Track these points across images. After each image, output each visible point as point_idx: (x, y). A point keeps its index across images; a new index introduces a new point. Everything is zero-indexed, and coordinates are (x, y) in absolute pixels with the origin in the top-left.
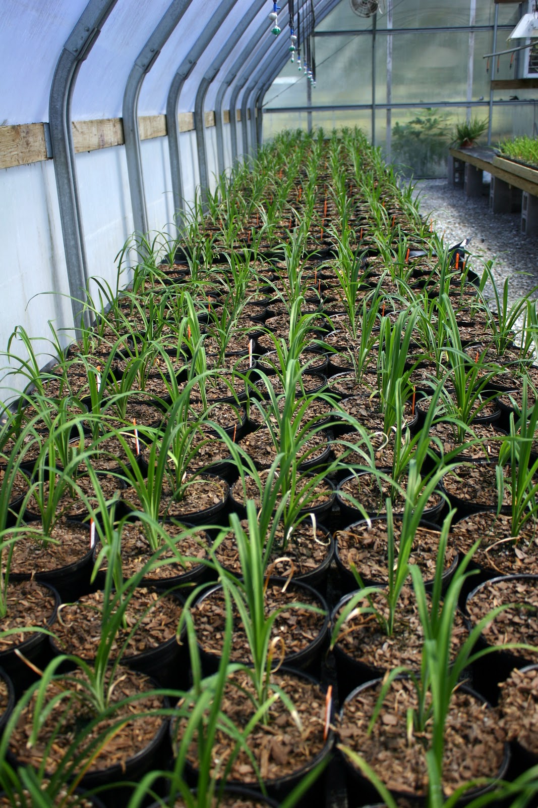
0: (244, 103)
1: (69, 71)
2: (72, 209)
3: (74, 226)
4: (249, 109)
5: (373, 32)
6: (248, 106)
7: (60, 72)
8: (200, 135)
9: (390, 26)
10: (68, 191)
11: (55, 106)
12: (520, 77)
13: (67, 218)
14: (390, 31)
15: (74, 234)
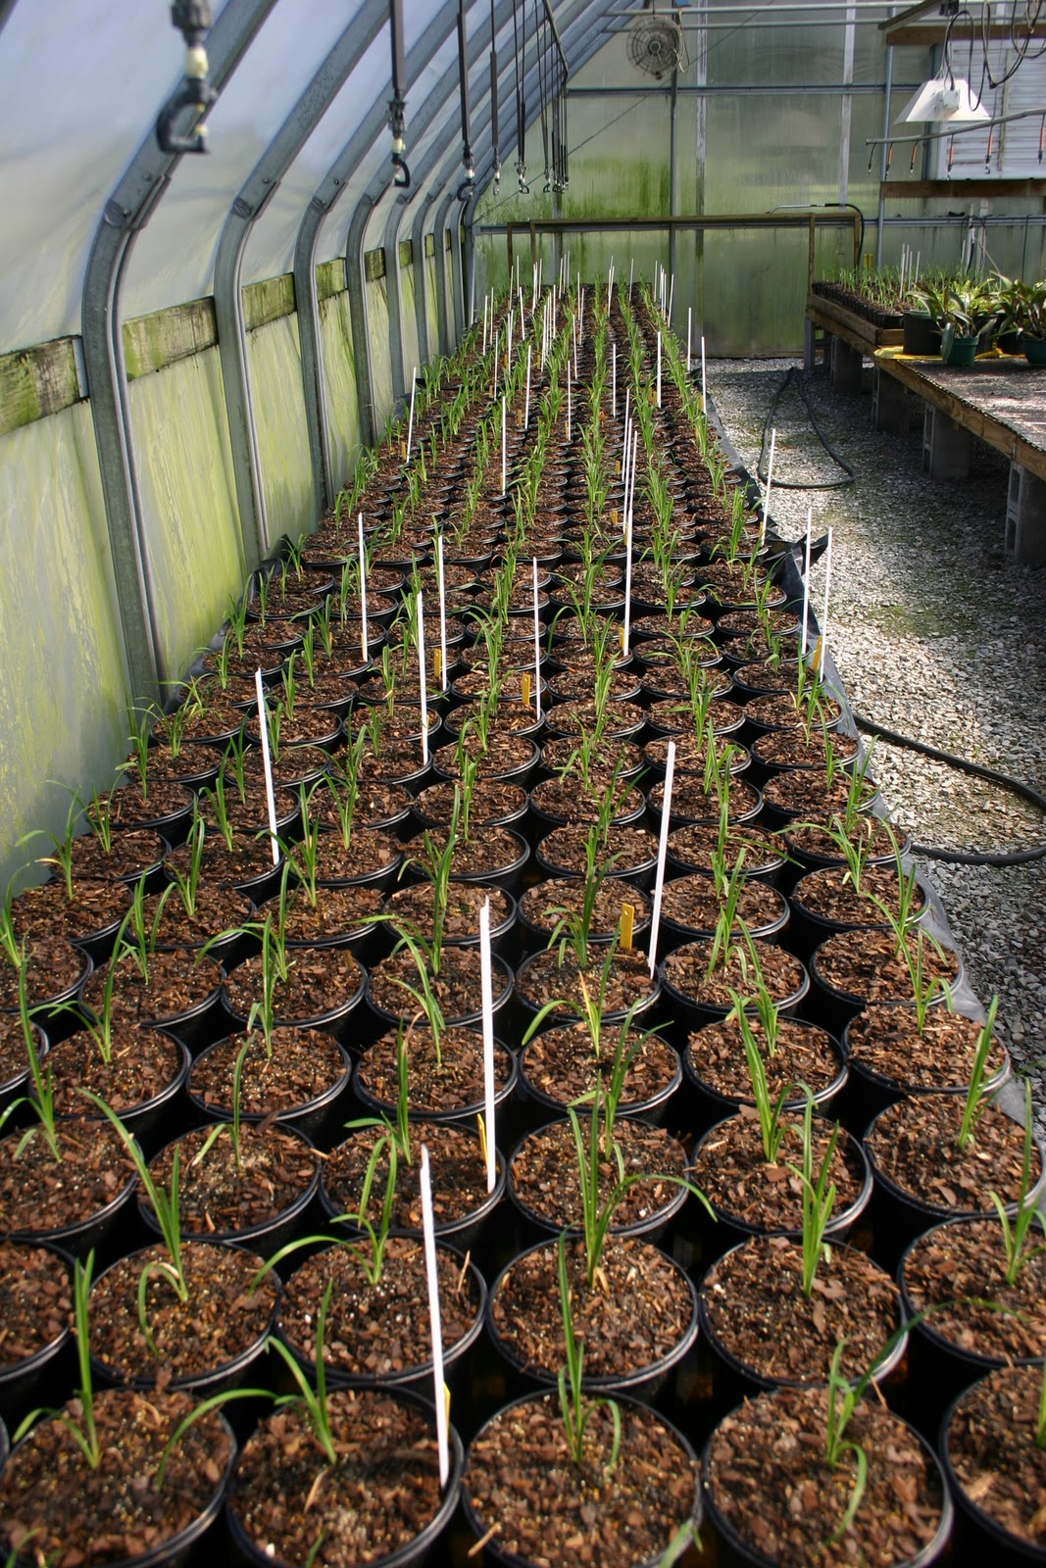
0: (439, 223)
1: (117, 249)
2: (124, 485)
3: (128, 515)
4: (449, 231)
5: (672, 91)
6: (447, 225)
7: (100, 249)
8: (355, 298)
9: (702, 81)
10: (116, 454)
11: (92, 309)
12: (932, 177)
13: (115, 500)
14: (702, 89)
15: (128, 526)
